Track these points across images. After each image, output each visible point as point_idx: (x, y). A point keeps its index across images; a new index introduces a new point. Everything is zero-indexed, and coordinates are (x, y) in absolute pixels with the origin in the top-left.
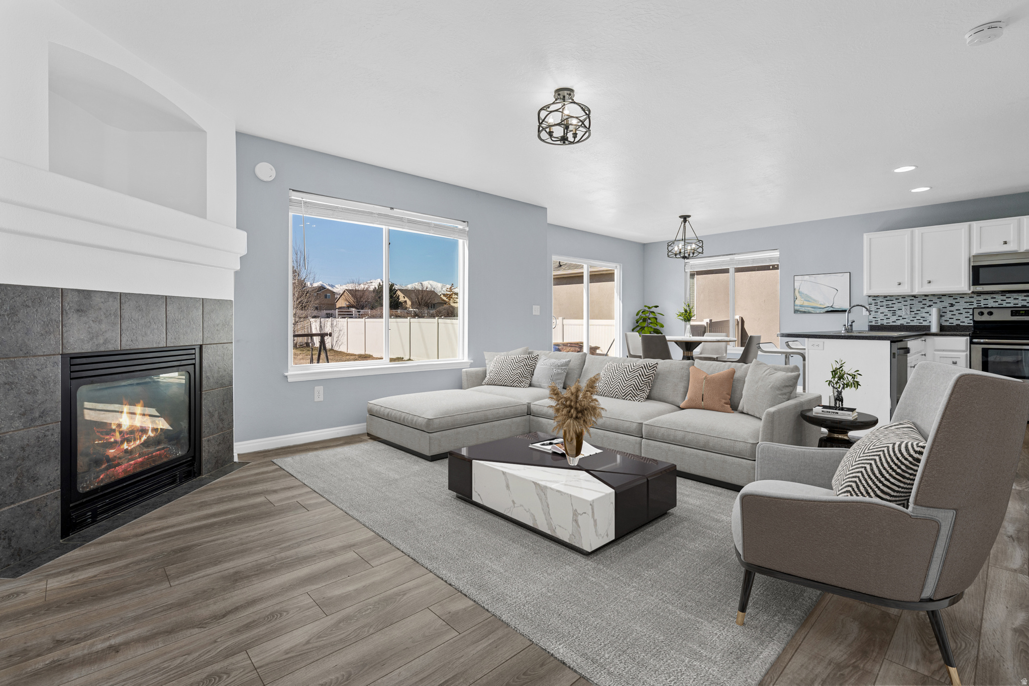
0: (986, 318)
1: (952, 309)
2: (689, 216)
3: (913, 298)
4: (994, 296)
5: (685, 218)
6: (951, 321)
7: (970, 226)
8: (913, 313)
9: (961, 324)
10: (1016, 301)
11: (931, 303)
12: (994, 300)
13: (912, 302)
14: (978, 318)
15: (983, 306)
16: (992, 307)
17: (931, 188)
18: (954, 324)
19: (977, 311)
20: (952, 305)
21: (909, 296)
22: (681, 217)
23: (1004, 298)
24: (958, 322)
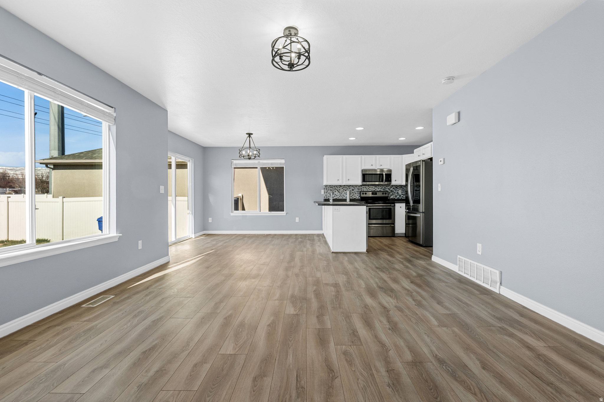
0: (364, 195)
1: (353, 191)
2: (252, 134)
3: (340, 186)
4: (366, 186)
5: (250, 135)
6: (353, 197)
7: (361, 157)
8: (340, 193)
9: (356, 198)
10: (372, 189)
11: (346, 189)
12: (366, 188)
13: (339, 188)
14: (362, 196)
15: (363, 191)
16: (366, 191)
17: (356, 138)
18: (354, 198)
19: (362, 193)
20: (353, 190)
21: (338, 186)
22: (247, 134)
23: (369, 187)
24: (355, 197)
